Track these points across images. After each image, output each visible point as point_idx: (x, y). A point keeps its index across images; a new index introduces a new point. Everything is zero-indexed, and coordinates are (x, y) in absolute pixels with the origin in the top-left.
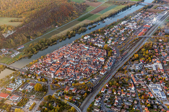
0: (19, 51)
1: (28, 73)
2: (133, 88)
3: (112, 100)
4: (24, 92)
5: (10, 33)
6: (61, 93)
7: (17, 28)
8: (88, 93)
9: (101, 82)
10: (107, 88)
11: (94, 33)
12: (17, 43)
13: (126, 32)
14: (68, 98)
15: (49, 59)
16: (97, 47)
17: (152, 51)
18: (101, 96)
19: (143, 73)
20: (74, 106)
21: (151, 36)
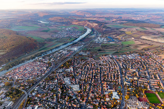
0: (2, 67)
1: (4, 77)
2: (56, 80)
3: (44, 87)
6: (19, 86)
7: (3, 55)
8: (33, 84)
9: (42, 79)
10: (44, 81)
11: (45, 56)
12: (2, 63)
13: (61, 55)
14: (22, 88)
15: (17, 70)
16: (44, 62)
17: (71, 63)
18: (40, 85)
19: (63, 73)
20: (24, 91)
21: (72, 56)
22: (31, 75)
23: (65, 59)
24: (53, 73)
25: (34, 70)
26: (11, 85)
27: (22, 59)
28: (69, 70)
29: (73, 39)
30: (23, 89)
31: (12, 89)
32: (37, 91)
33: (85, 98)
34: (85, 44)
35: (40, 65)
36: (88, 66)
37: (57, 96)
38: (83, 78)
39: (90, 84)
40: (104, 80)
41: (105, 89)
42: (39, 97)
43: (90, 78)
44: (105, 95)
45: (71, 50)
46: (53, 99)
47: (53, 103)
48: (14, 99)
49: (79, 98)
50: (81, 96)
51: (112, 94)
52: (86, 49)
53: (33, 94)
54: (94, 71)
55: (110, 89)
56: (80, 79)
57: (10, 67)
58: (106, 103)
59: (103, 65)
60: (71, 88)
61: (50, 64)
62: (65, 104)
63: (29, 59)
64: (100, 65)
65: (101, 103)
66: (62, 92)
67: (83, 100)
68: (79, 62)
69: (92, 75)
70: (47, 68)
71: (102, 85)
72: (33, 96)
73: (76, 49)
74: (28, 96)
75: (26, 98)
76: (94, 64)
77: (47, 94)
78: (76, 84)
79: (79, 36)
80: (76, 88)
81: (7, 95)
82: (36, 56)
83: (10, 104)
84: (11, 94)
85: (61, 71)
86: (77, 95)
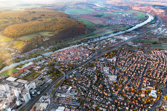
1: (49, 58)
2: (95, 68)
3: (82, 72)
4: (43, 65)
5: (46, 39)
6: (60, 67)
7: (51, 37)
8: (73, 68)
9: (82, 64)
10: (83, 67)
11: (91, 43)
12: (50, 45)
13: (108, 44)
14: (62, 69)
15: (62, 53)
16: (89, 49)
17: (116, 53)
18: (78, 70)
19: (104, 62)
20: (63, 72)
21: (120, 46)
22: (72, 59)
23: (112, 48)
24: (95, 60)
25: (76, 55)
26: (54, 65)
27: (68, 43)
28: (111, 60)
29: (127, 27)
30: (63, 71)
31: (54, 69)
32: (75, 75)
33: (119, 90)
34: (139, 35)
35: (83, 51)
36: (134, 58)
37: (92, 82)
38: (124, 69)
39: (129, 77)
40: (146, 76)
41: (143, 85)
42: (75, 80)
43: (131, 71)
44: (141, 91)
45: (121, 40)
46: (87, 84)
47: (86, 87)
48: (53, 77)
49: (113, 88)
50: (116, 87)
51: (149, 92)
52: (138, 40)
53: (71, 76)
54: (139, 65)
55: (150, 86)
56: (120, 71)
57: (56, 50)
58: (139, 99)
59: (152, 60)
60: (108, 78)
61: (93, 51)
62: (97, 91)
63: (75, 44)
64: (149, 59)
65: (135, 97)
66: (98, 79)
67: (116, 91)
68: (126, 53)
69: (135, 69)
70: (90, 55)
71: (142, 80)
72: (70, 78)
73: (126, 38)
74: (66, 78)
75: (63, 79)
76: (142, 57)
77: (83, 78)
78: (114, 75)
79: (135, 24)
80: (113, 78)
81: (48, 73)
82: (82, 41)
83: (50, 81)
84: (51, 72)
85: (103, 59)
86: (111, 85)
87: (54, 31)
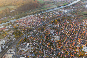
0: (15, 17)
1: (14, 23)
2: (45, 31)
3: (36, 34)
4: (10, 28)
6: (21, 30)
8: (30, 31)
9: (36, 28)
10: (37, 30)
11: (42, 14)
12: (14, 14)
13: (54, 14)
14: (23, 31)
15: (22, 20)
16: (40, 18)
17: (59, 21)
18: (34, 32)
19: (51, 27)
20: (23, 33)
21: (62, 16)
22: (30, 24)
23: (56, 17)
24: (45, 26)
25: (32, 22)
26: (17, 28)
27: (27, 14)
28: (56, 26)
29: (66, 3)
30: (23, 32)
31: (17, 31)
32: (31, 35)
33: (61, 46)
34: (75, 9)
35: (37, 19)
36: (71, 25)
37: (43, 40)
38: (65, 32)
39: (68, 38)
40: (80, 37)
41: (78, 43)
42: (31, 39)
43: (69, 34)
44: (76, 47)
45: (62, 12)
46: (39, 42)
47: (39, 44)
48: (17, 37)
49: (57, 45)
50: (59, 44)
51: (82, 48)
52: (74, 12)
53: (29, 36)
54: (75, 29)
55: (82, 44)
56: (62, 33)
57: (19, 18)
58: (75, 53)
59: (84, 26)
60: (54, 38)
61: (44, 19)
62: (47, 46)
63: (31, 15)
64: (82, 26)
65: (72, 52)
66: (47, 39)
67: (59, 47)
68: (66, 21)
69: (72, 32)
70: (41, 22)
71: (77, 40)
72: (28, 38)
73: (66, 11)
74: (25, 37)
75: (24, 38)
76: (77, 24)
77: (37, 38)
78: (58, 36)
79: (72, 2)
80: (57, 38)
81: (13, 34)
82: (36, 13)
83: (14, 39)
84: (16, 33)
85: (50, 25)
86: (56, 43)
87: (17, 5)
